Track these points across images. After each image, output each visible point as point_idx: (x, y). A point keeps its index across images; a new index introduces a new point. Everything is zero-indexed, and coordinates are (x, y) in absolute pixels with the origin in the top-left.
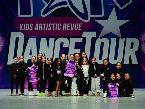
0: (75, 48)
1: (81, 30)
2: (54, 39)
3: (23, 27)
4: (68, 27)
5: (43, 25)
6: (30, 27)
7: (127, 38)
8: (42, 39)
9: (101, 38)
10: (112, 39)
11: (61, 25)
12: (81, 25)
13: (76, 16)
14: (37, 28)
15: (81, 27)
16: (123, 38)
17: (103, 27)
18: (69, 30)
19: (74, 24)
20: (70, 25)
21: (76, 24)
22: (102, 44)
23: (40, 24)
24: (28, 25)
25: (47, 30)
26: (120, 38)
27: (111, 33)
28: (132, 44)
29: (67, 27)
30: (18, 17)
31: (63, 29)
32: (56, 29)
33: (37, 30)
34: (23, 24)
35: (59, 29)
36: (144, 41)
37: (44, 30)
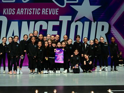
0: (53, 30)
1: (58, 14)
2: (34, 22)
3: (6, 11)
4: (47, 11)
5: (24, 10)
6: (12, 12)
7: (98, 22)
8: (23, 22)
9: (76, 21)
10: (85, 22)
11: (40, 10)
12: (58, 10)
13: (54, 2)
14: (18, 12)
15: (58, 11)
16: (95, 22)
17: (78, 12)
18: (47, 14)
19: (52, 9)
20: (48, 10)
21: (53, 9)
22: (77, 27)
23: (21, 9)
24: (10, 10)
25: (27, 14)
26: (92, 22)
27: (84, 17)
28: (103, 27)
29: (45, 12)
30: (2, 3)
31: (42, 14)
32: (36, 14)
33: (19, 14)
34: (6, 9)
35: (39, 13)
36: (113, 24)
37: (25, 14)
